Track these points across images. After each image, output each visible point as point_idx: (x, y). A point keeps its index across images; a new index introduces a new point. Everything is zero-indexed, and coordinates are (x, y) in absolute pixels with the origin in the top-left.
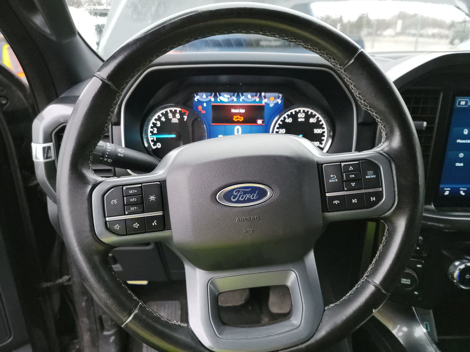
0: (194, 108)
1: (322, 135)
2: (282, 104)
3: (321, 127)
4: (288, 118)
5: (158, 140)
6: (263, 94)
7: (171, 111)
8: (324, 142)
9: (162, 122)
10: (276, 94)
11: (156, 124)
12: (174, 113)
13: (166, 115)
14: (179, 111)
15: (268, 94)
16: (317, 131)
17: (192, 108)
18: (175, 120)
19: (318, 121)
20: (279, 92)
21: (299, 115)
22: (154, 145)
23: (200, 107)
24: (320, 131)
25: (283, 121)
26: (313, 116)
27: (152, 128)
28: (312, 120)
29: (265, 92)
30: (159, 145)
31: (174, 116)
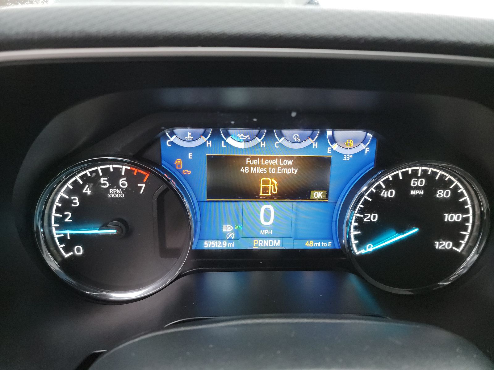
0: (164, 163)
1: (462, 226)
2: (373, 156)
3: (461, 208)
4: (387, 189)
5: (76, 240)
6: (329, 133)
7: (106, 172)
8: (463, 243)
9: (83, 198)
10: (360, 134)
11: (70, 202)
12: (114, 177)
13: (93, 180)
14: (126, 170)
15: (339, 134)
16: (451, 218)
17: (159, 165)
18: (115, 193)
19: (456, 194)
20: (366, 128)
21: (414, 183)
22: (67, 250)
23: (179, 162)
24: (458, 217)
25: (375, 196)
26: (444, 184)
27: (58, 210)
28: (441, 194)
29: (334, 128)
30: (79, 251)
31: (114, 184)
